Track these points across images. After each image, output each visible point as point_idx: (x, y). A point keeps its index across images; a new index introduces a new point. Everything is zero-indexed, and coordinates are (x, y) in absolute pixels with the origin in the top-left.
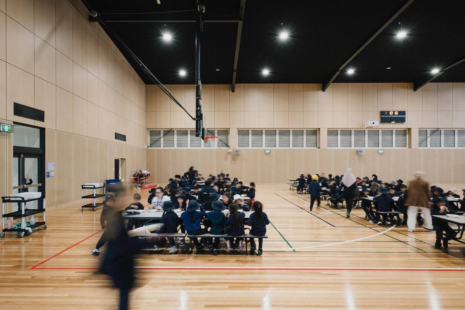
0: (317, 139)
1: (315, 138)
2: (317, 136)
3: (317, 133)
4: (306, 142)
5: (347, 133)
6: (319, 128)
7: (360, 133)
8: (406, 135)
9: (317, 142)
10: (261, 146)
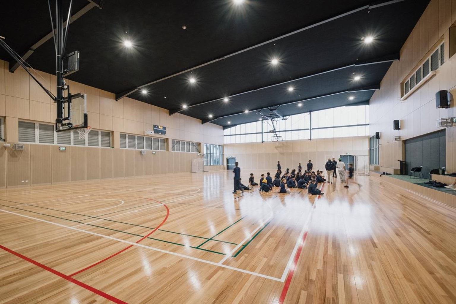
0: (110, 140)
1: (109, 139)
2: (110, 137)
3: (110, 135)
4: (101, 142)
5: (132, 137)
6: (113, 130)
7: (141, 138)
8: (165, 142)
9: (110, 143)
10: (52, 142)
